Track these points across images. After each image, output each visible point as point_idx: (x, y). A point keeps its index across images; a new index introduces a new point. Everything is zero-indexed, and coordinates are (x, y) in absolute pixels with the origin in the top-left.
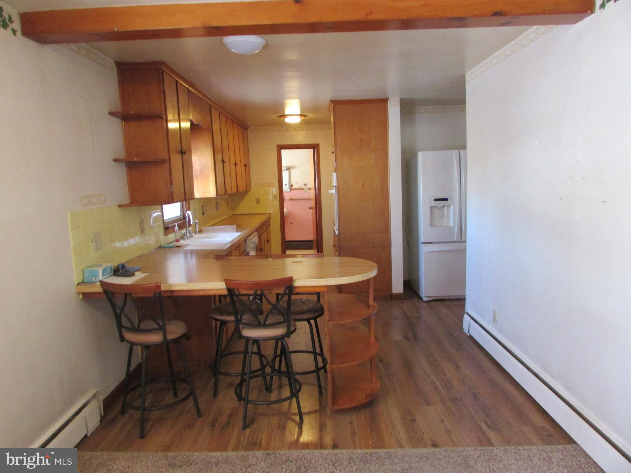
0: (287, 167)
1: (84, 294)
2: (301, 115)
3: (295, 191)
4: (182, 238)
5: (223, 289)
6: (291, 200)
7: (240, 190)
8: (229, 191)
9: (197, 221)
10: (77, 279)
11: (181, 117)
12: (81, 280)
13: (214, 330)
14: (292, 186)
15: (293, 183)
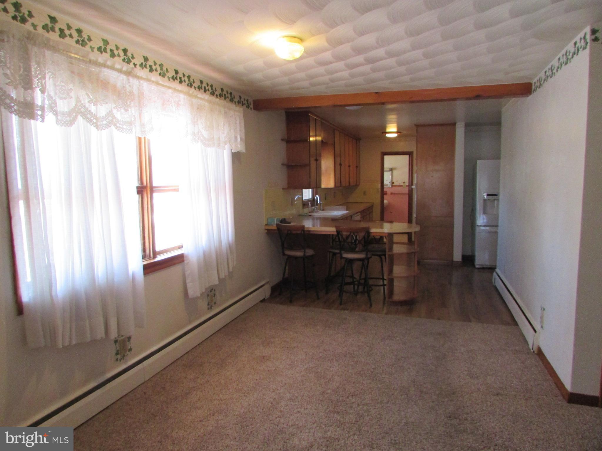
0: (390, 168)
1: (268, 230)
2: (397, 132)
3: (395, 187)
4: (312, 212)
5: (333, 231)
6: (392, 194)
7: (352, 184)
8: (343, 184)
9: (321, 203)
10: (265, 223)
11: (317, 134)
12: (266, 223)
13: (328, 259)
14: (393, 183)
15: (394, 181)
